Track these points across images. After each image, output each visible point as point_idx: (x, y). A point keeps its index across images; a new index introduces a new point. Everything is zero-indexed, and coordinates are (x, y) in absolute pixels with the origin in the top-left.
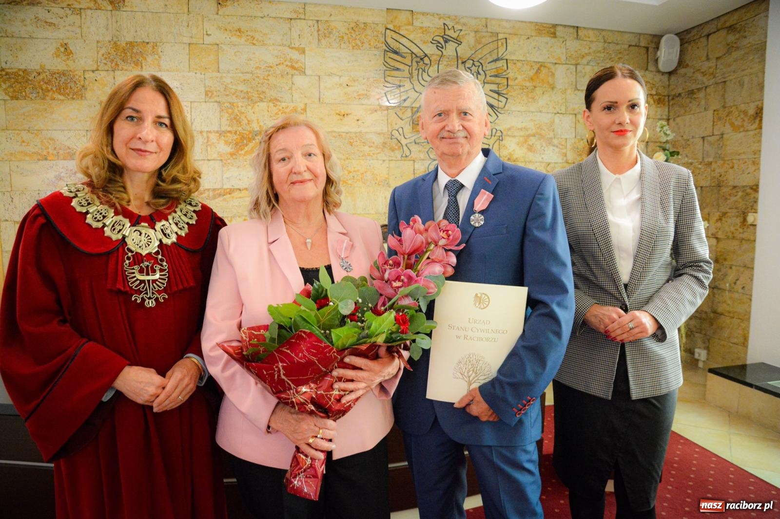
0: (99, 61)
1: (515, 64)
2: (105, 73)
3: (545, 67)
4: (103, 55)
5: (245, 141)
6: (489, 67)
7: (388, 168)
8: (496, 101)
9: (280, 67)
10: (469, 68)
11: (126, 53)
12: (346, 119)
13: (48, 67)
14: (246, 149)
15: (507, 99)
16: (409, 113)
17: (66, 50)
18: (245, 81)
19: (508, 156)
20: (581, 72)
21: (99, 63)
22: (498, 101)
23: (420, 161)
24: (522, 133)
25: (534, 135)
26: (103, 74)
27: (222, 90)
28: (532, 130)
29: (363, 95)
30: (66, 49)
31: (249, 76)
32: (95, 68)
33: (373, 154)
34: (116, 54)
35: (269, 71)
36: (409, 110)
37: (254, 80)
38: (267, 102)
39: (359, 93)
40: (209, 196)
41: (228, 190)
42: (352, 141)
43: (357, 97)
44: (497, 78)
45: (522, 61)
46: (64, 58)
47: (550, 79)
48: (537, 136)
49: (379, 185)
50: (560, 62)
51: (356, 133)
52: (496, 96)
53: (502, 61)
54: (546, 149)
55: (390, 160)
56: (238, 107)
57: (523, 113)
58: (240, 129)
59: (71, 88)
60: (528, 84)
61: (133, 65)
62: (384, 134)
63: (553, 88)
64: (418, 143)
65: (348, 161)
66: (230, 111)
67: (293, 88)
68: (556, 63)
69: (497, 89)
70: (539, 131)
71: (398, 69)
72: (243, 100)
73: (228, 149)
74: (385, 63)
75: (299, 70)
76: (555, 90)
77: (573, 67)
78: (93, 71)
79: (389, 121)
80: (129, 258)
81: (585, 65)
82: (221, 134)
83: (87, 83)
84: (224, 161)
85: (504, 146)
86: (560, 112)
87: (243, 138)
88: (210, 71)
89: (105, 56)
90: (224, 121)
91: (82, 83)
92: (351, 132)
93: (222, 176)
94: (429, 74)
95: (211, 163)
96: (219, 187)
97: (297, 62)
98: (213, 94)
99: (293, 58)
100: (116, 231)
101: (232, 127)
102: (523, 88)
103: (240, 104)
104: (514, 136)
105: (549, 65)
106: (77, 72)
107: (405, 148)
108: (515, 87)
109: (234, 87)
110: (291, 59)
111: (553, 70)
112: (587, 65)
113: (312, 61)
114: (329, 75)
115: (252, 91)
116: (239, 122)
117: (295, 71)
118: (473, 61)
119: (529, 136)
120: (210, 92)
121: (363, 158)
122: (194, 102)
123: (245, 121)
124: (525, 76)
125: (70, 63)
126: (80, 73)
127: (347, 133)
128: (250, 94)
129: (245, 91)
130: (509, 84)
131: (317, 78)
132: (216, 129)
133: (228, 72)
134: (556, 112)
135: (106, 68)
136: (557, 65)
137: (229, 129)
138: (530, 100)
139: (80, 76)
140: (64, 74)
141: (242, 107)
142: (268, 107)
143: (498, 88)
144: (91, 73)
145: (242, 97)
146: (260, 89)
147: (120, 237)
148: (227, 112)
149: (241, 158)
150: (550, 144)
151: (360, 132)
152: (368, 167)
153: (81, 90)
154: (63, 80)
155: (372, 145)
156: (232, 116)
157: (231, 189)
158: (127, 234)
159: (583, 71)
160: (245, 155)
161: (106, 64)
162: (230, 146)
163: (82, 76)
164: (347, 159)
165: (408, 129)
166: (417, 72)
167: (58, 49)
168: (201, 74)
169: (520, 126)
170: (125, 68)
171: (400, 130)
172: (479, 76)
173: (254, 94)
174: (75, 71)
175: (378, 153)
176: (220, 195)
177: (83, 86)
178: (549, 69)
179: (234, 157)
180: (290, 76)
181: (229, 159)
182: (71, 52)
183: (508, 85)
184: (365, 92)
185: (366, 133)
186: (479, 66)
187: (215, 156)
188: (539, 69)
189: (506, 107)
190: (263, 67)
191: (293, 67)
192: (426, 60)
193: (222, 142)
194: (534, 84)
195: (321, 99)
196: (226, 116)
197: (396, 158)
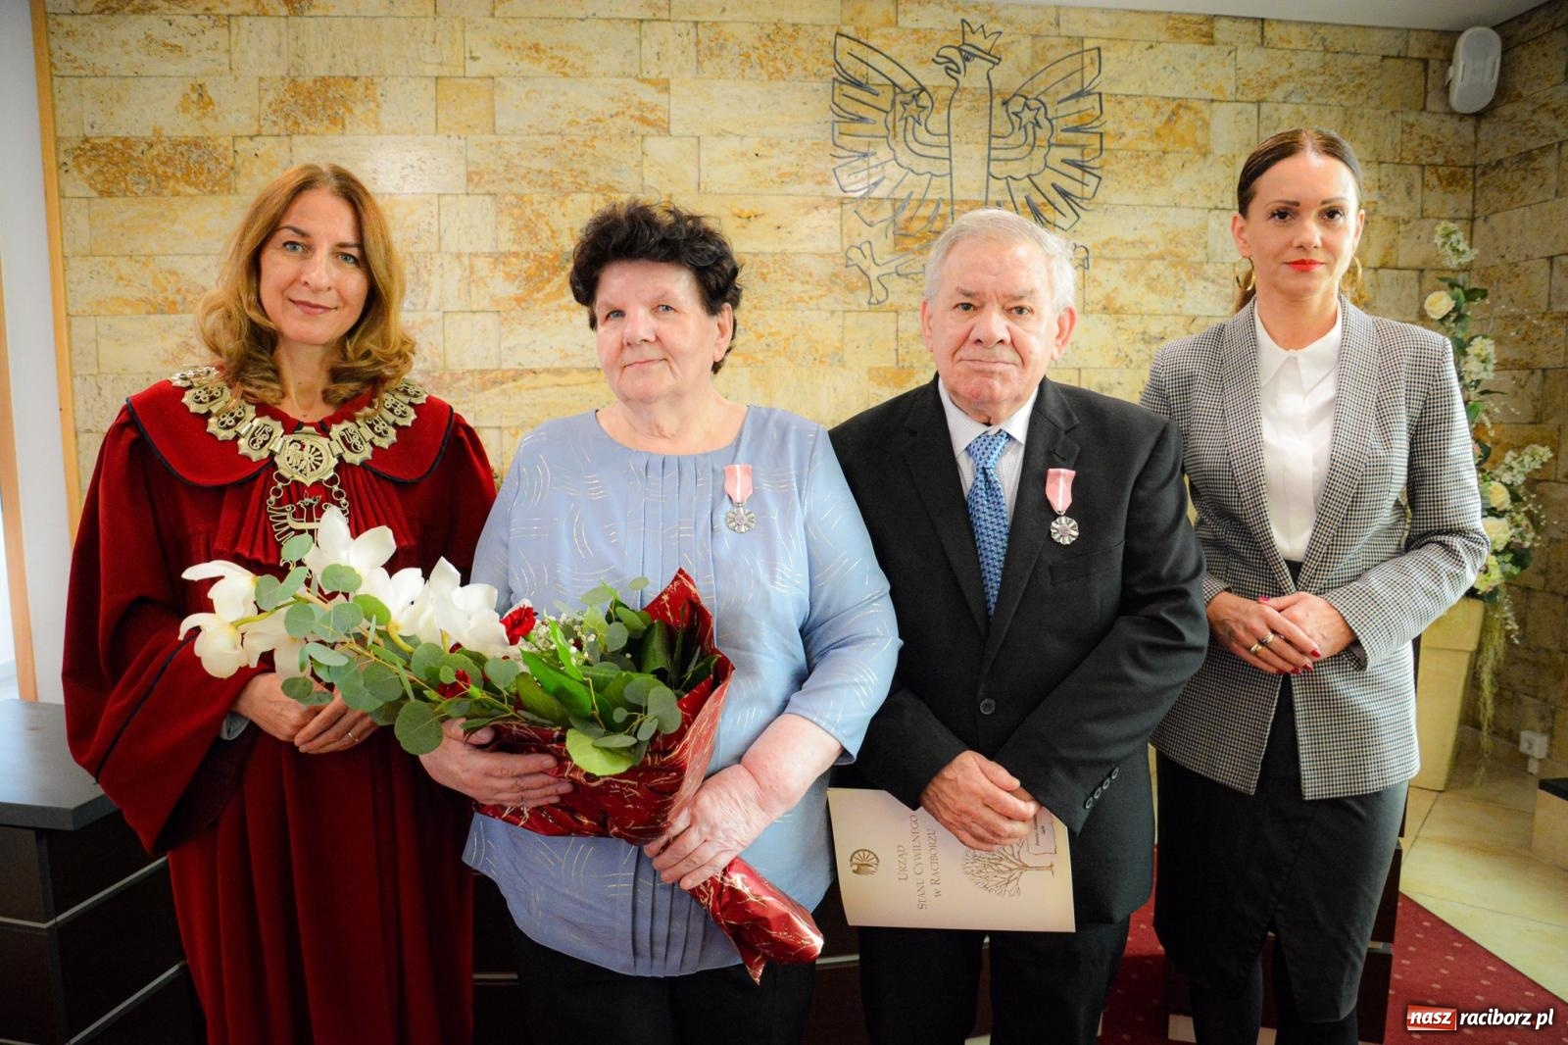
0: (263, 116)
1: (1120, 103)
2: (273, 140)
3: (1187, 108)
4: (270, 105)
5: (546, 273)
6: (1063, 109)
7: (843, 327)
8: (1079, 185)
9: (618, 120)
10: (1015, 114)
11: (314, 100)
12: (754, 225)
13: (167, 132)
14: (548, 288)
15: (1100, 178)
16: (886, 211)
17: (200, 97)
18: (547, 151)
19: (1104, 302)
20: (1269, 118)
21: (262, 122)
22: (1083, 183)
23: (909, 313)
24: (1135, 253)
25: (1162, 258)
26: (270, 141)
27: (501, 169)
28: (1157, 246)
29: (790, 174)
30: (201, 95)
31: (553, 141)
32: (253, 131)
33: (811, 298)
34: (296, 103)
35: (596, 129)
36: (888, 205)
37: (565, 147)
38: (591, 193)
39: (783, 171)
40: (472, 385)
41: (512, 373)
42: (765, 271)
43: (777, 179)
44: (1080, 135)
45: (1136, 96)
46: (197, 114)
47: (1199, 134)
48: (1169, 259)
49: (821, 362)
50: (1221, 97)
51: (774, 254)
52: (1077, 173)
53: (1091, 98)
54: (1188, 286)
55: (845, 312)
56: (532, 204)
57: (1138, 209)
58: (536, 247)
59: (209, 172)
60: (1149, 146)
61: (326, 123)
62: (833, 256)
63: (1205, 155)
64: (906, 276)
65: (757, 312)
66: (516, 211)
67: (645, 164)
68: (1212, 101)
69: (1079, 158)
70: (1172, 247)
71: (861, 119)
72: (542, 190)
73: (513, 290)
74: (835, 108)
75: (655, 124)
76: (1210, 158)
77: (1253, 109)
78: (251, 138)
79: (845, 230)
80: (277, 492)
81: (1278, 102)
82: (498, 258)
83: (239, 161)
84: (504, 314)
85: (1095, 280)
86: (1220, 206)
87: (541, 265)
88: (478, 131)
89: (273, 107)
90: (505, 234)
91: (230, 161)
92: (763, 253)
93: (499, 344)
94: (929, 128)
95: (479, 317)
96: (493, 367)
97: (652, 110)
98: (481, 178)
99: (644, 100)
100: (258, 444)
101: (520, 244)
102: (1138, 155)
103: (536, 198)
104: (1117, 260)
105: (1196, 104)
106: (220, 141)
107: (876, 286)
108: (1120, 154)
109: (525, 163)
110: (640, 103)
111: (1206, 115)
112: (1285, 102)
113: (682, 107)
114: (719, 135)
115: (560, 171)
116: (534, 234)
117: (649, 129)
118: (1026, 99)
119: (1150, 258)
120: (476, 173)
121: (789, 306)
122: (445, 194)
123: (545, 233)
124: (1144, 128)
125: (208, 122)
126: (225, 142)
127: (755, 255)
128: (557, 177)
129: (547, 170)
130: (1105, 146)
131: (694, 141)
132: (487, 250)
133: (513, 133)
134: (1211, 205)
135: (276, 130)
136: (1215, 105)
137: (514, 248)
138: (1154, 181)
139: (226, 148)
140: (197, 145)
141: (540, 203)
142: (593, 201)
143: (1083, 155)
144: (247, 141)
145: (540, 182)
146: (576, 166)
147: (264, 454)
148: (511, 215)
149: (537, 307)
150: (1196, 275)
151: (783, 253)
152: (800, 325)
153: (226, 176)
154: (194, 156)
155: (808, 278)
156: (521, 223)
157: (517, 371)
158: (277, 450)
159: (1275, 116)
160: (544, 302)
161: (275, 123)
162: (517, 282)
163: (231, 148)
164: (755, 308)
165: (883, 245)
166: (903, 122)
167: (186, 96)
168: (459, 138)
169: (1130, 236)
170: (312, 129)
171: (866, 248)
172: (1037, 129)
173: (564, 178)
174: (217, 138)
175: (821, 296)
176: (494, 383)
177: (232, 168)
178: (1196, 113)
179: (523, 305)
180: (639, 138)
181: (513, 309)
182: (211, 102)
183: (1101, 149)
184: (794, 169)
185: (795, 254)
186: (1038, 109)
187: (485, 303)
188: (1174, 113)
189: (1100, 196)
190: (583, 121)
191: (644, 120)
192: (924, 100)
193: (499, 276)
194: (1163, 145)
195: (702, 186)
196: (509, 221)
197: (859, 305)
